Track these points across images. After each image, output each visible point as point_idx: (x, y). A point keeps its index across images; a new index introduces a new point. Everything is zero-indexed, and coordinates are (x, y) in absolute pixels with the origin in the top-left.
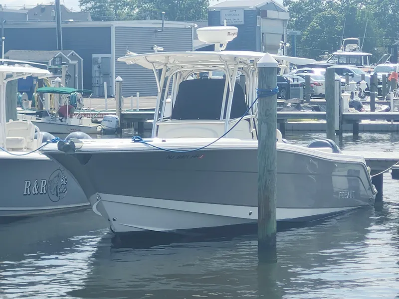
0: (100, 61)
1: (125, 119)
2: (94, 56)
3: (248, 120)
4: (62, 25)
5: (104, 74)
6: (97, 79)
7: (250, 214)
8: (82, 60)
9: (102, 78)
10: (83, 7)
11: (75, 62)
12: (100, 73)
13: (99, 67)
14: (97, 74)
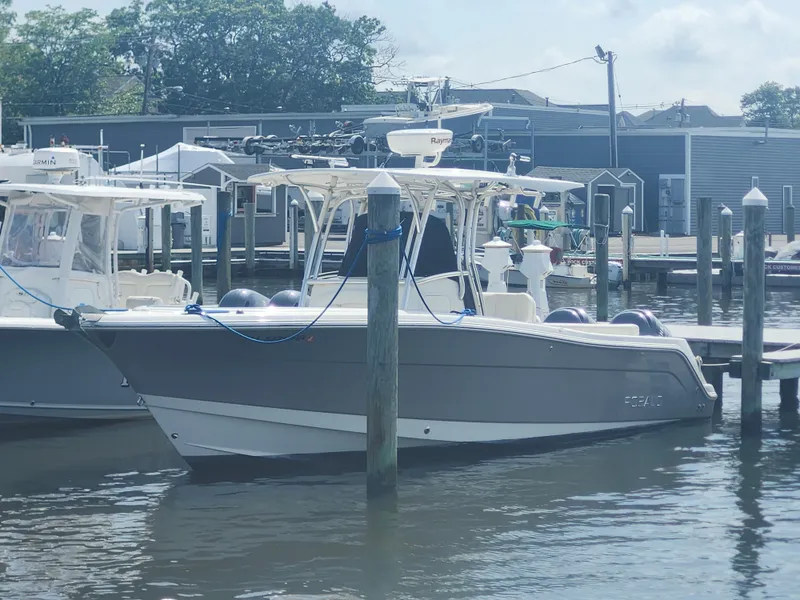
0: (669, 184)
1: (636, 268)
2: (662, 176)
3: (456, 279)
4: (617, 133)
5: (675, 203)
6: (666, 209)
7: (427, 431)
8: (643, 182)
9: (671, 209)
10: (747, 110)
11: (633, 185)
12: (670, 201)
13: (668, 193)
14: (666, 204)
